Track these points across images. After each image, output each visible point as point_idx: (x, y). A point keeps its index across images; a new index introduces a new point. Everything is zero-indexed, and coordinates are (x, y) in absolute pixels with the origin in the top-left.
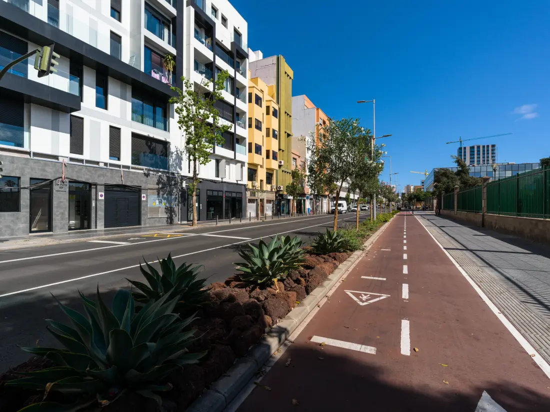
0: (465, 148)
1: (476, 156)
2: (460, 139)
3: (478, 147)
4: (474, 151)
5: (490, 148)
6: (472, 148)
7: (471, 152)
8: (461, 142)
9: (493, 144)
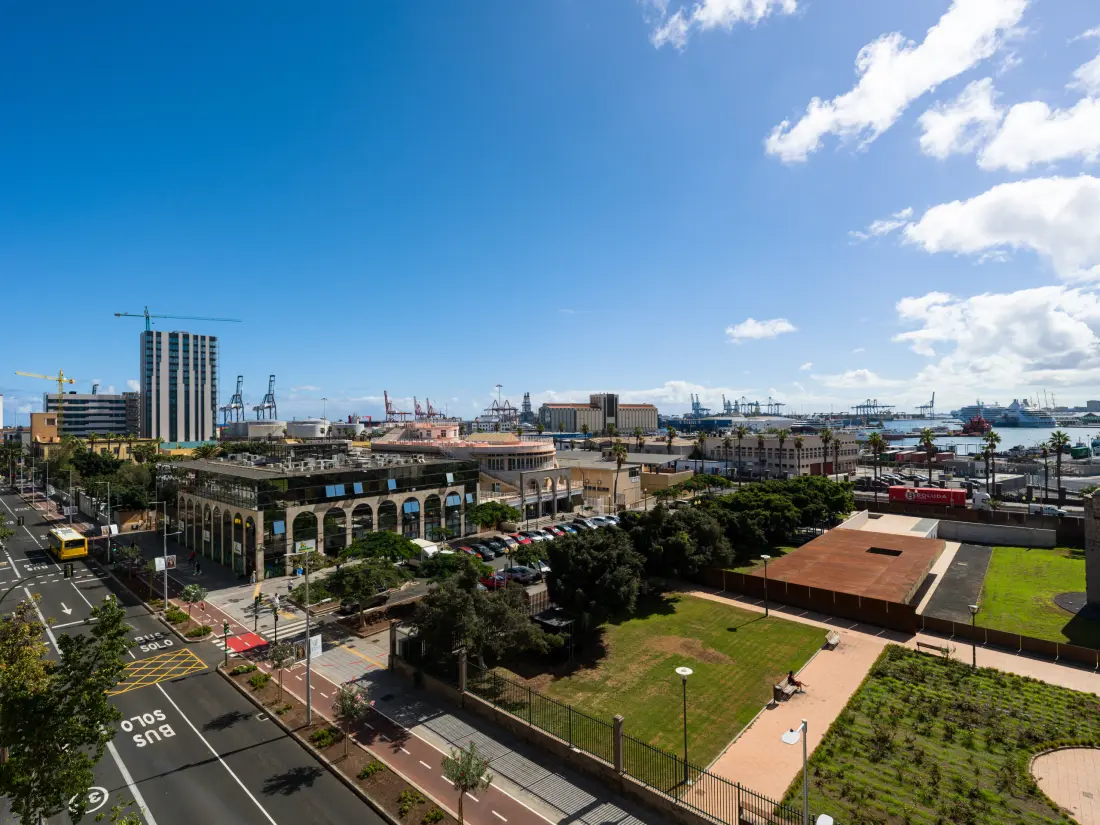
0: (159, 334)
1: (181, 354)
2: (146, 312)
3: (186, 337)
4: (177, 344)
5: (207, 342)
6: (174, 336)
7: (171, 344)
8: (147, 318)
9: (212, 335)
